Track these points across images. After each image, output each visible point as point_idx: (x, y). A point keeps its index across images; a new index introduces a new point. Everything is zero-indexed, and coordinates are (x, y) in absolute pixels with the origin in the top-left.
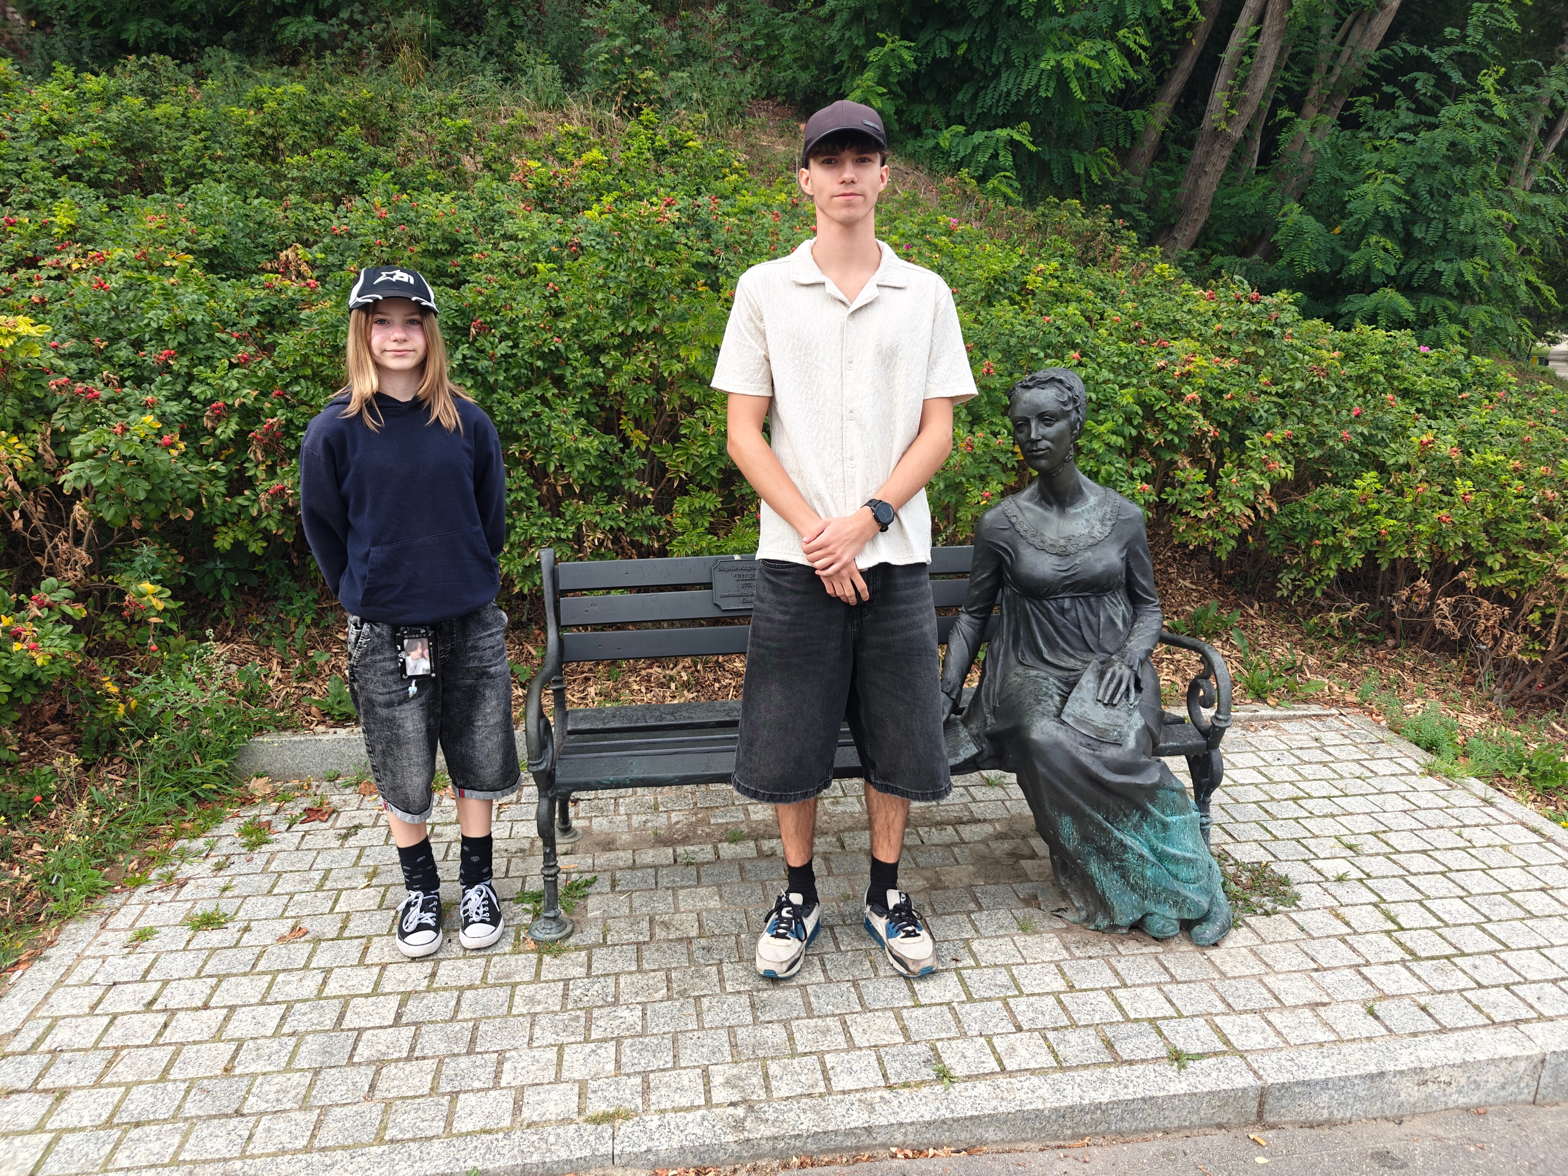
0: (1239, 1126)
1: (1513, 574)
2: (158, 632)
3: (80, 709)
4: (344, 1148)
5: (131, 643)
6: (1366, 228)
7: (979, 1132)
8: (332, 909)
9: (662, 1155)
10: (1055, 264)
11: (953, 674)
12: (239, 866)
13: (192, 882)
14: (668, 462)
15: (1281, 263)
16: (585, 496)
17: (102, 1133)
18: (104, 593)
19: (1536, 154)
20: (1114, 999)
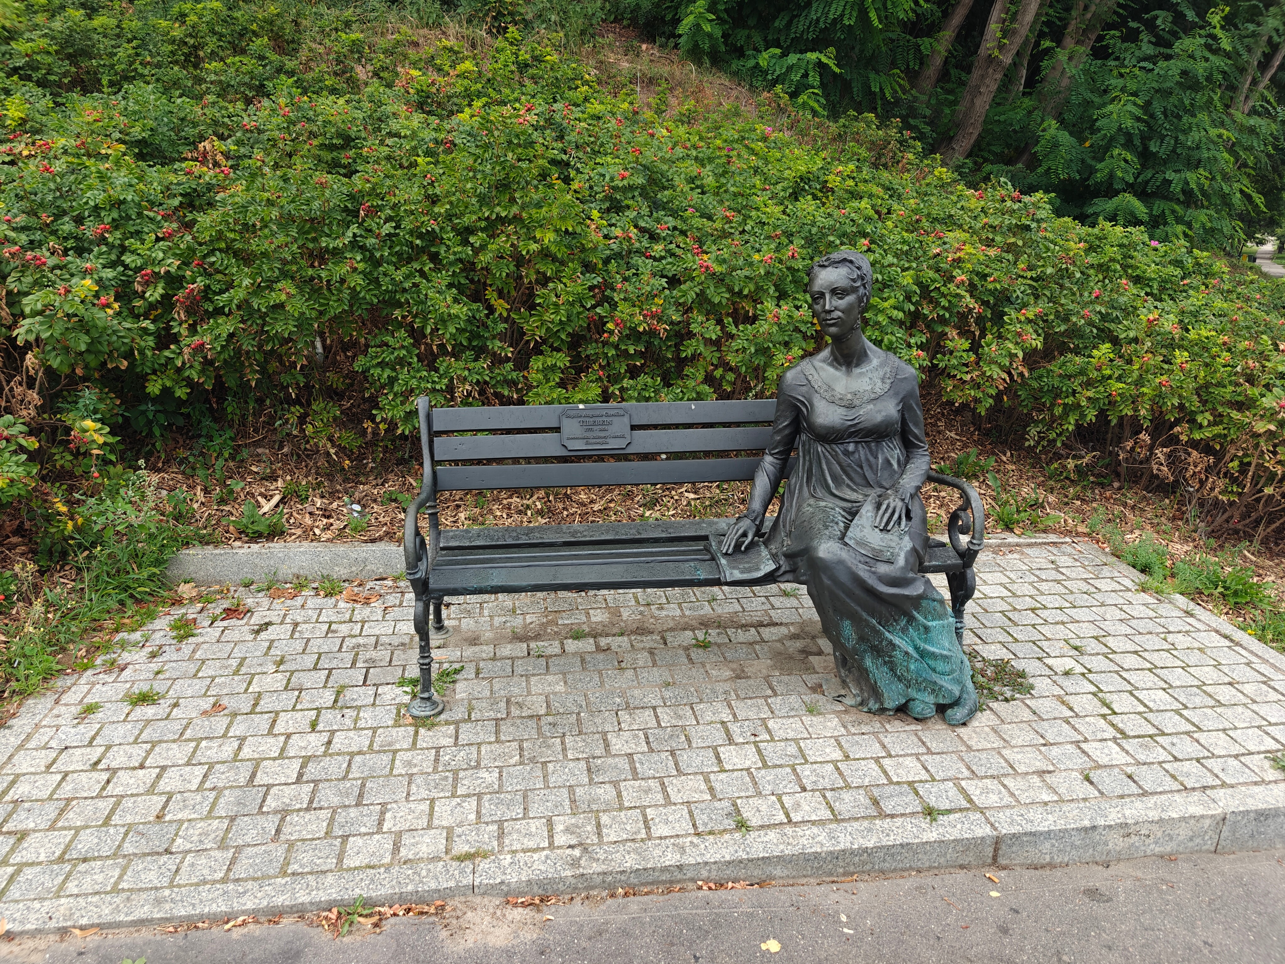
0: (977, 867)
1: (1218, 430)
2: (100, 462)
3: (36, 524)
4: (255, 879)
5: (78, 471)
6: (1111, 142)
7: (769, 869)
8: (247, 690)
9: (513, 886)
10: (851, 166)
11: (757, 505)
12: (170, 654)
13: (131, 666)
14: (526, 327)
15: (1040, 170)
16: (456, 355)
17: (56, 867)
18: (54, 429)
19: (1254, 82)
20: (881, 767)
